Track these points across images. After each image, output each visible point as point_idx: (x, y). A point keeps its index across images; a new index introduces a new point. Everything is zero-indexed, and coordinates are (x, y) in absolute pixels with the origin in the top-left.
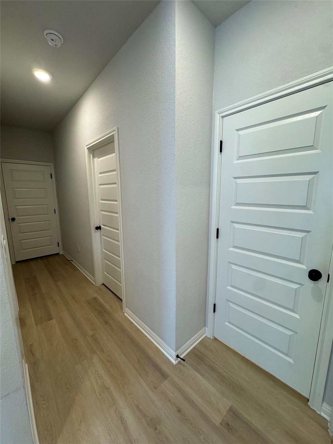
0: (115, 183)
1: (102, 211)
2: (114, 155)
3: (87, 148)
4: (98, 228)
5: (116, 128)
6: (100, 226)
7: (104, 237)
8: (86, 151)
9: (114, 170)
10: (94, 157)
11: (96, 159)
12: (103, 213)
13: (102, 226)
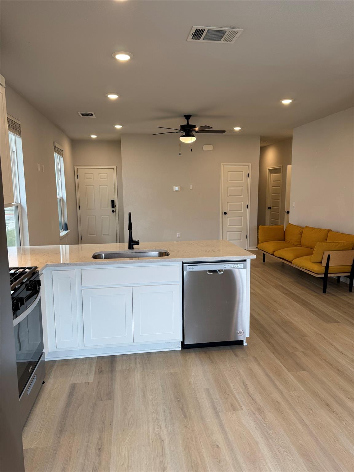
0: (279, 186)
1: (272, 199)
2: (280, 174)
3: (269, 169)
4: (270, 208)
5: (282, 165)
6: (270, 207)
7: (272, 212)
8: (268, 170)
9: (280, 181)
10: (271, 173)
11: (272, 174)
12: (273, 200)
13: (272, 207)
